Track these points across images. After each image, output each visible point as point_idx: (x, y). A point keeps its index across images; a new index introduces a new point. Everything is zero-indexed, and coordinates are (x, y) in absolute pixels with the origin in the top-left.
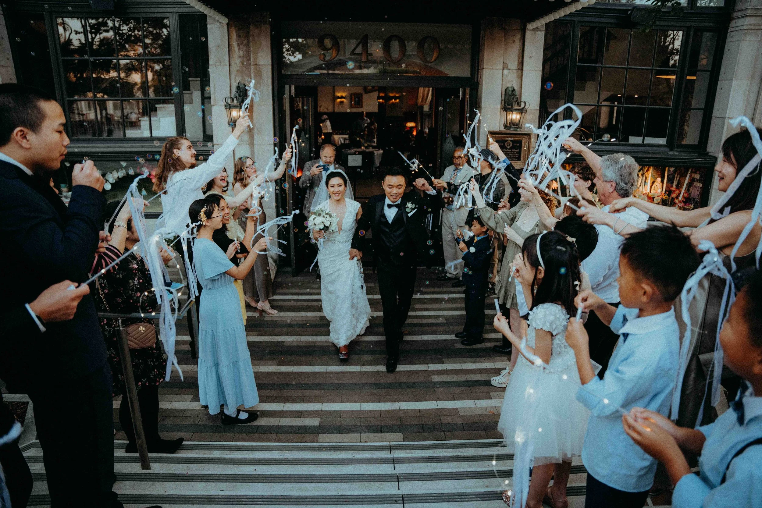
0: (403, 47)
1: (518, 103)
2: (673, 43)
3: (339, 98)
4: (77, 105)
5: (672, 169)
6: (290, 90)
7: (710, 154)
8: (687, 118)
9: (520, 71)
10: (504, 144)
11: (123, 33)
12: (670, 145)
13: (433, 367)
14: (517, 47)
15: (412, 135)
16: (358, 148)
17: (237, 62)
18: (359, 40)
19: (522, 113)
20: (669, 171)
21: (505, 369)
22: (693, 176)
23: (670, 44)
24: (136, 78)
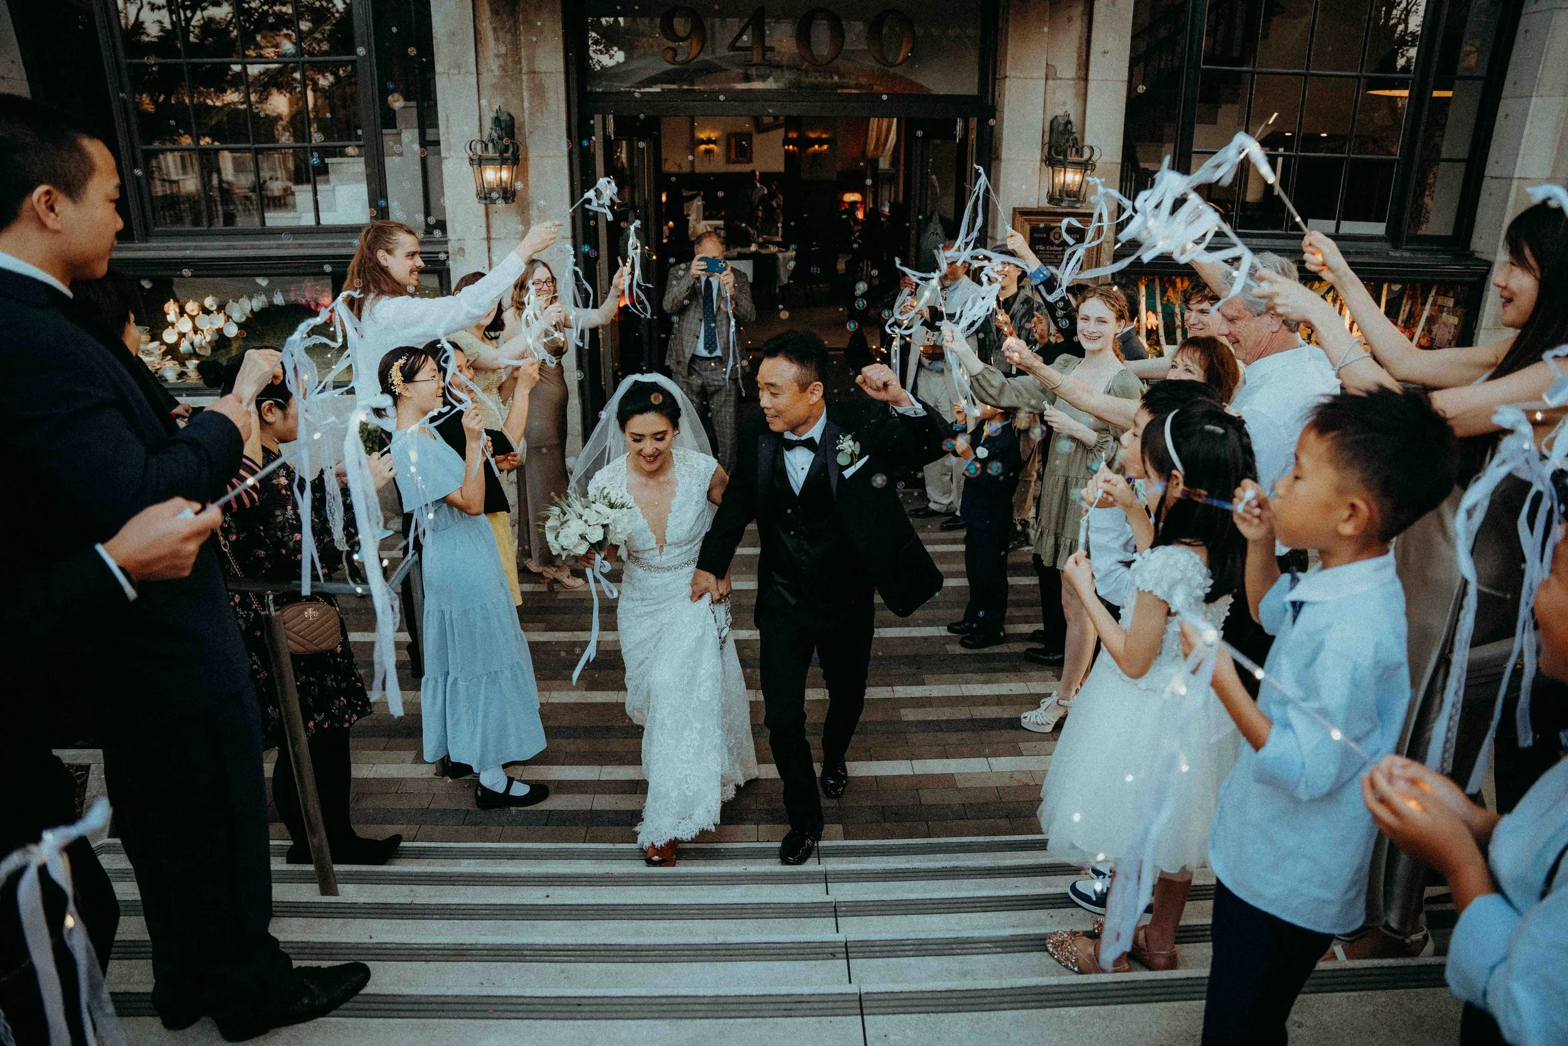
0: (838, 34)
1: (1077, 150)
2: (1406, 22)
3: (703, 142)
4: (159, 163)
5: (1396, 288)
6: (603, 125)
7: (1477, 255)
8: (1431, 181)
9: (1082, 82)
10: (1048, 235)
11: (250, 8)
12: (1394, 237)
13: (902, 692)
14: (1076, 28)
15: (856, 219)
16: (743, 246)
17: (493, 67)
18: (746, 20)
19: (1086, 170)
20: (1389, 289)
21: (1050, 695)
22: (1439, 302)
23: (1399, 23)
24: (279, 104)
